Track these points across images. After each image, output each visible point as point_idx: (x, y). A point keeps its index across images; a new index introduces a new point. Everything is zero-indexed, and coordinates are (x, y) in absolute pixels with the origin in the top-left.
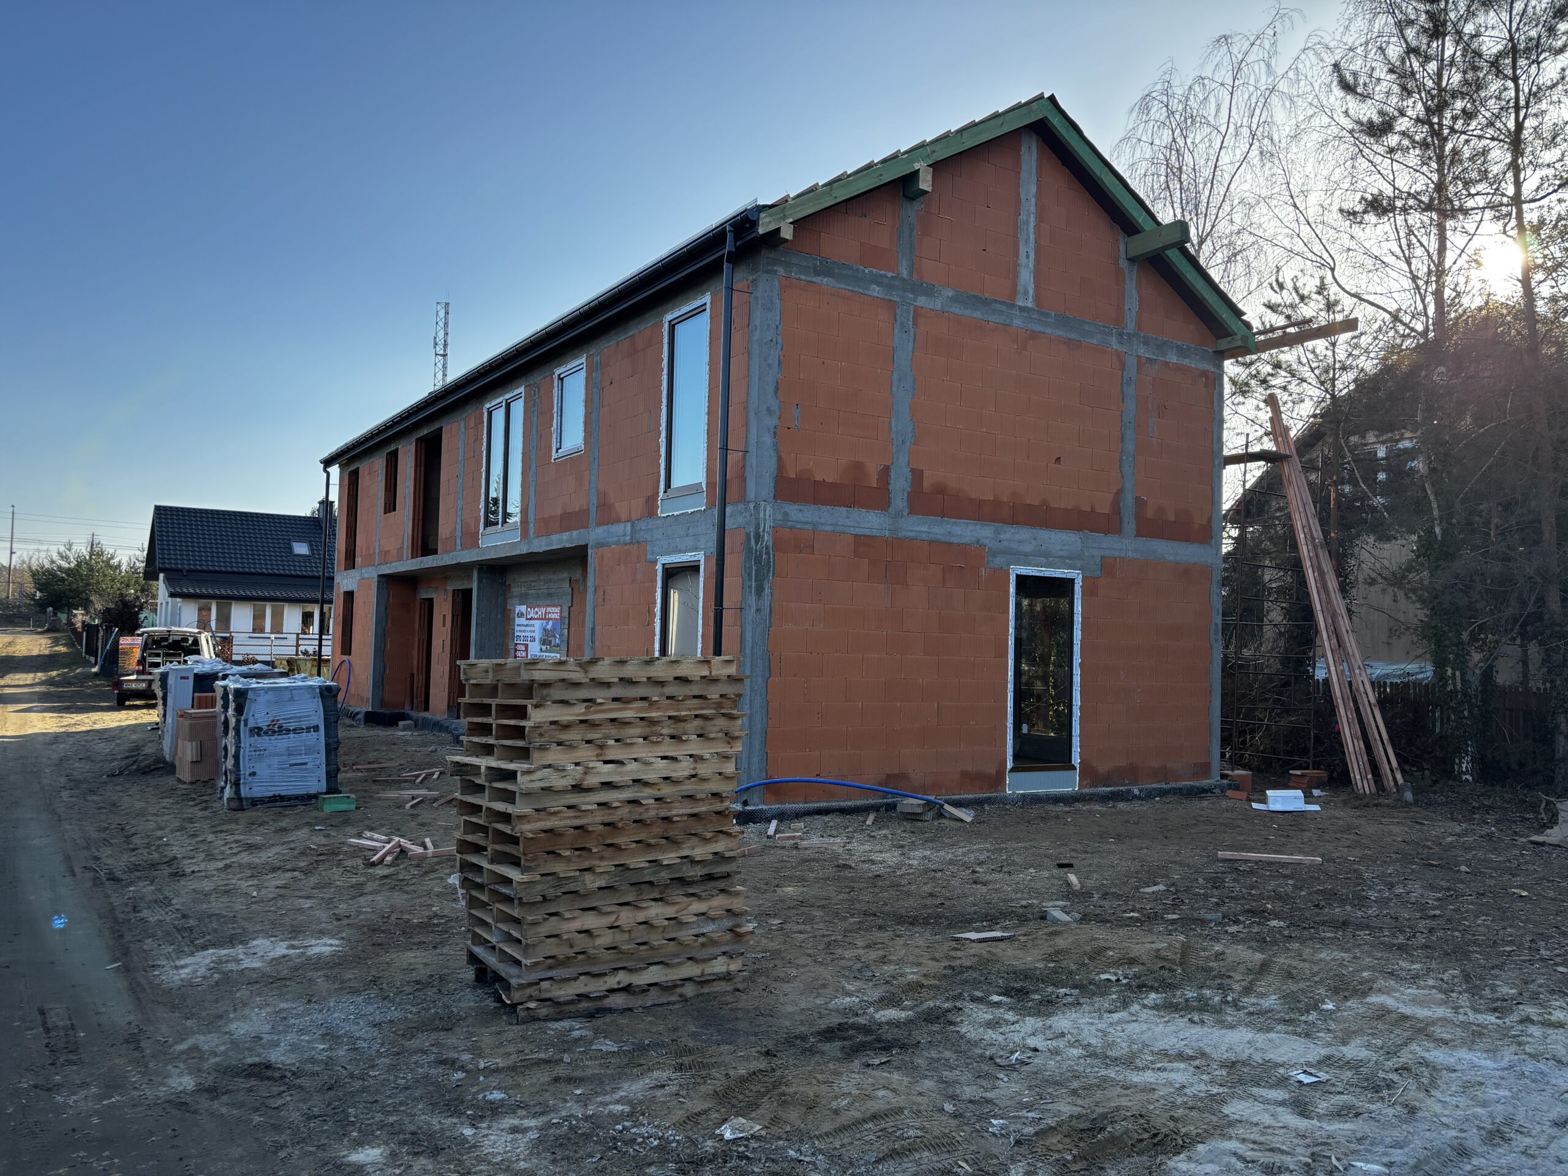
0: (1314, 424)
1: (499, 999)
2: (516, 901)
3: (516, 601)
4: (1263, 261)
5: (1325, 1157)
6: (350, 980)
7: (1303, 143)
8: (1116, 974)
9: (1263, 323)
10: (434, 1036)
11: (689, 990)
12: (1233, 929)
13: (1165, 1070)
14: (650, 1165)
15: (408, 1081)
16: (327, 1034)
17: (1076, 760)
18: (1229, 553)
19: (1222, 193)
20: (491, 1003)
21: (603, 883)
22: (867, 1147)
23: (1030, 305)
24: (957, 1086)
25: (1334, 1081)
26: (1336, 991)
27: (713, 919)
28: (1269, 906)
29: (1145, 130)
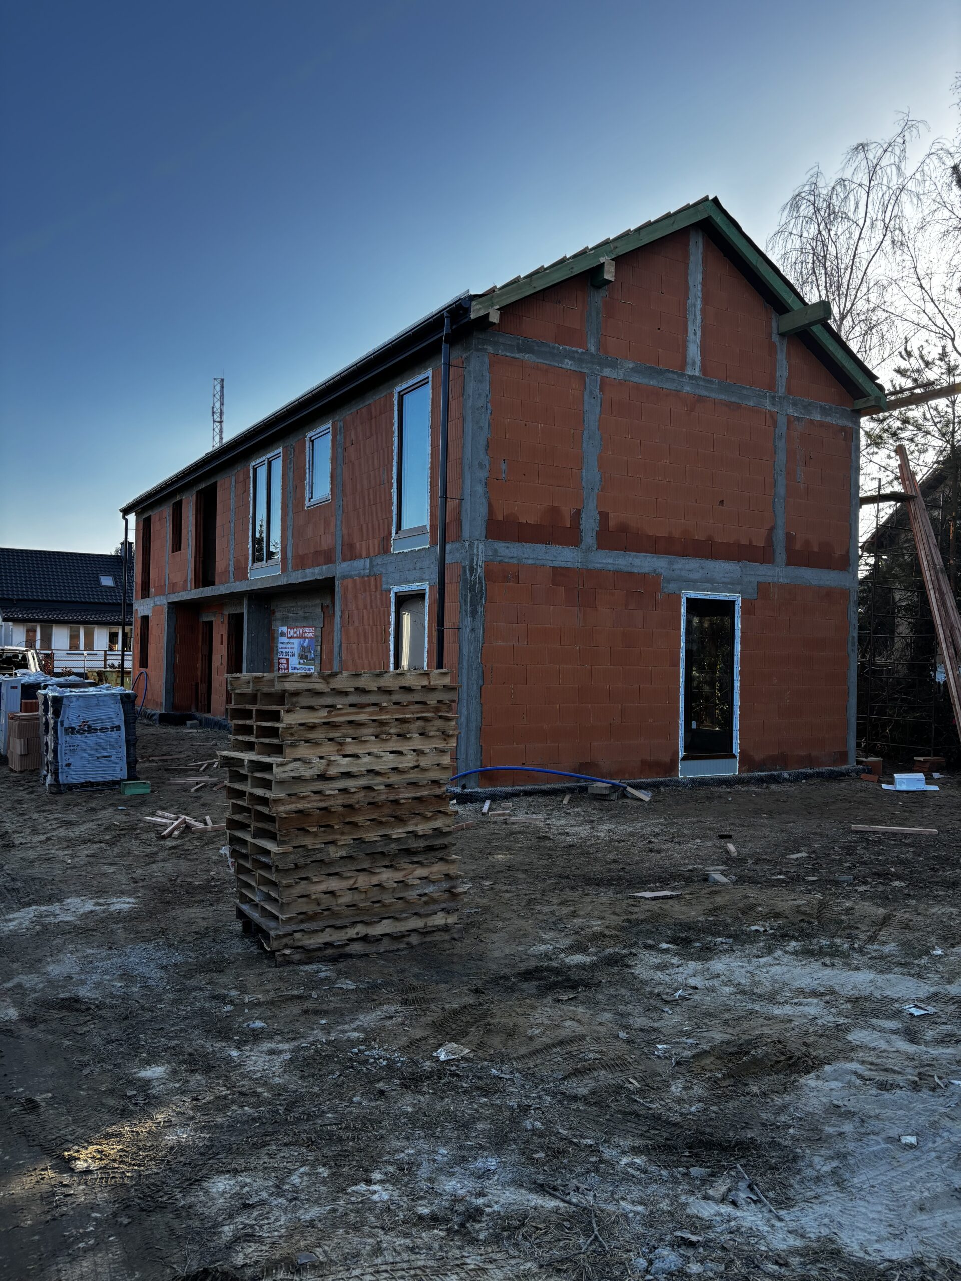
0: (936, 470)
1: (261, 947)
2: (274, 869)
3: (278, 623)
4: (895, 333)
5: (930, 1076)
6: (143, 930)
7: (928, 233)
8: (764, 926)
9: (894, 386)
10: (209, 976)
11: (415, 939)
12: (861, 888)
13: (801, 1004)
14: (379, 1081)
15: (187, 1012)
16: (124, 975)
17: (736, 750)
18: (866, 578)
19: (860, 276)
20: (254, 950)
21: (344, 854)
22: (555, 1067)
23: (697, 374)
24: (630, 1017)
25: (940, 1013)
26: (945, 939)
27: (434, 882)
28: (893, 870)
29: (795, 225)
